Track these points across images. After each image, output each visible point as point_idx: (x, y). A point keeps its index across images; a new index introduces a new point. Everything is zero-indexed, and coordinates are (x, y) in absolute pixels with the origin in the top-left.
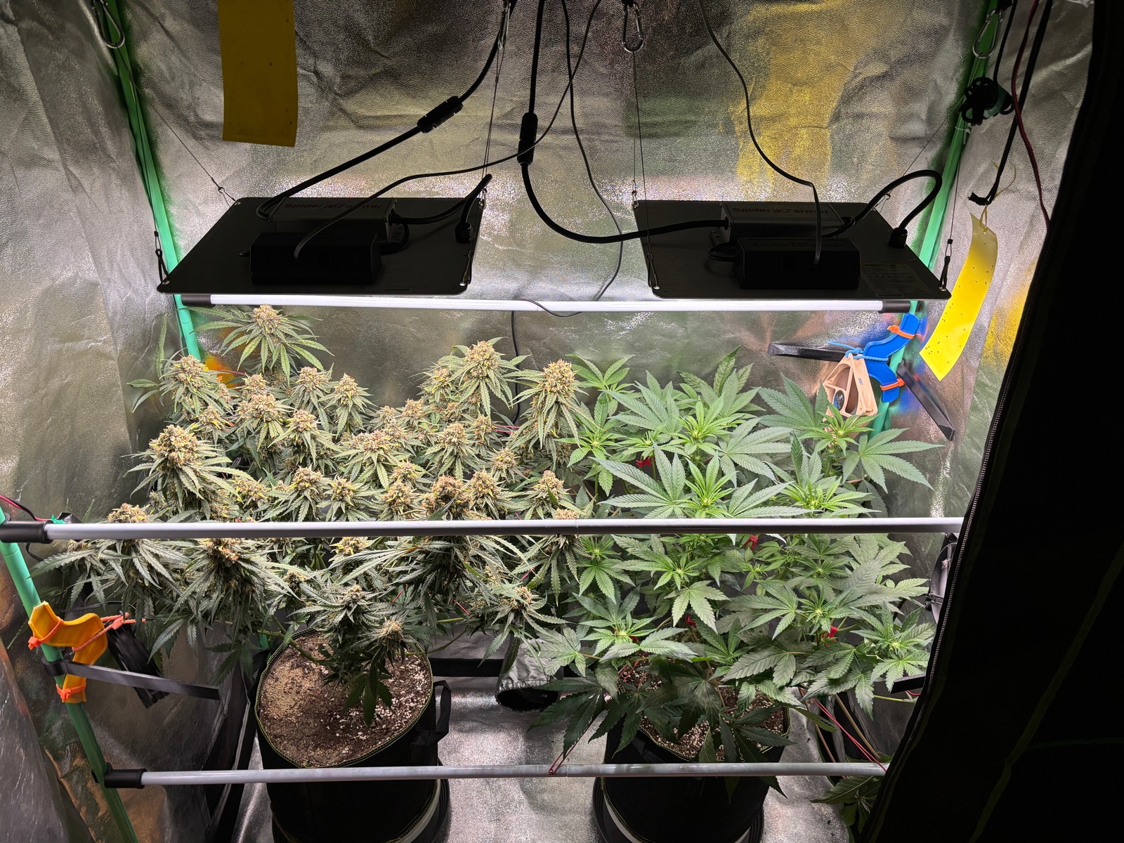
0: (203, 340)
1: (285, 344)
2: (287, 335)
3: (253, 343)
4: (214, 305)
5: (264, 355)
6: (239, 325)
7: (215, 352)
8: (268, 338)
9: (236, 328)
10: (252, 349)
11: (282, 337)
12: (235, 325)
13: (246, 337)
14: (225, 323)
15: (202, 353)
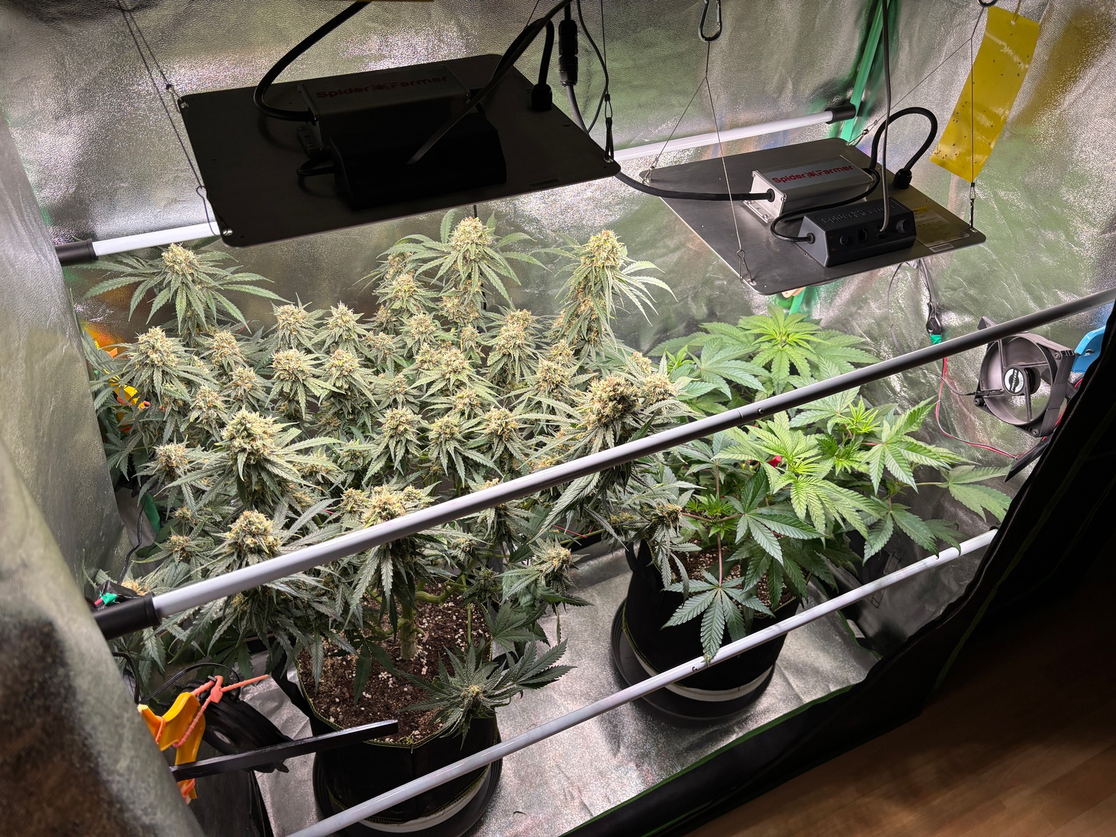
1: (214, 288)
2: (212, 276)
3: (179, 296)
6: (142, 279)
7: (98, 319)
9: (140, 283)
11: (207, 279)
12: (137, 279)
14: (122, 280)
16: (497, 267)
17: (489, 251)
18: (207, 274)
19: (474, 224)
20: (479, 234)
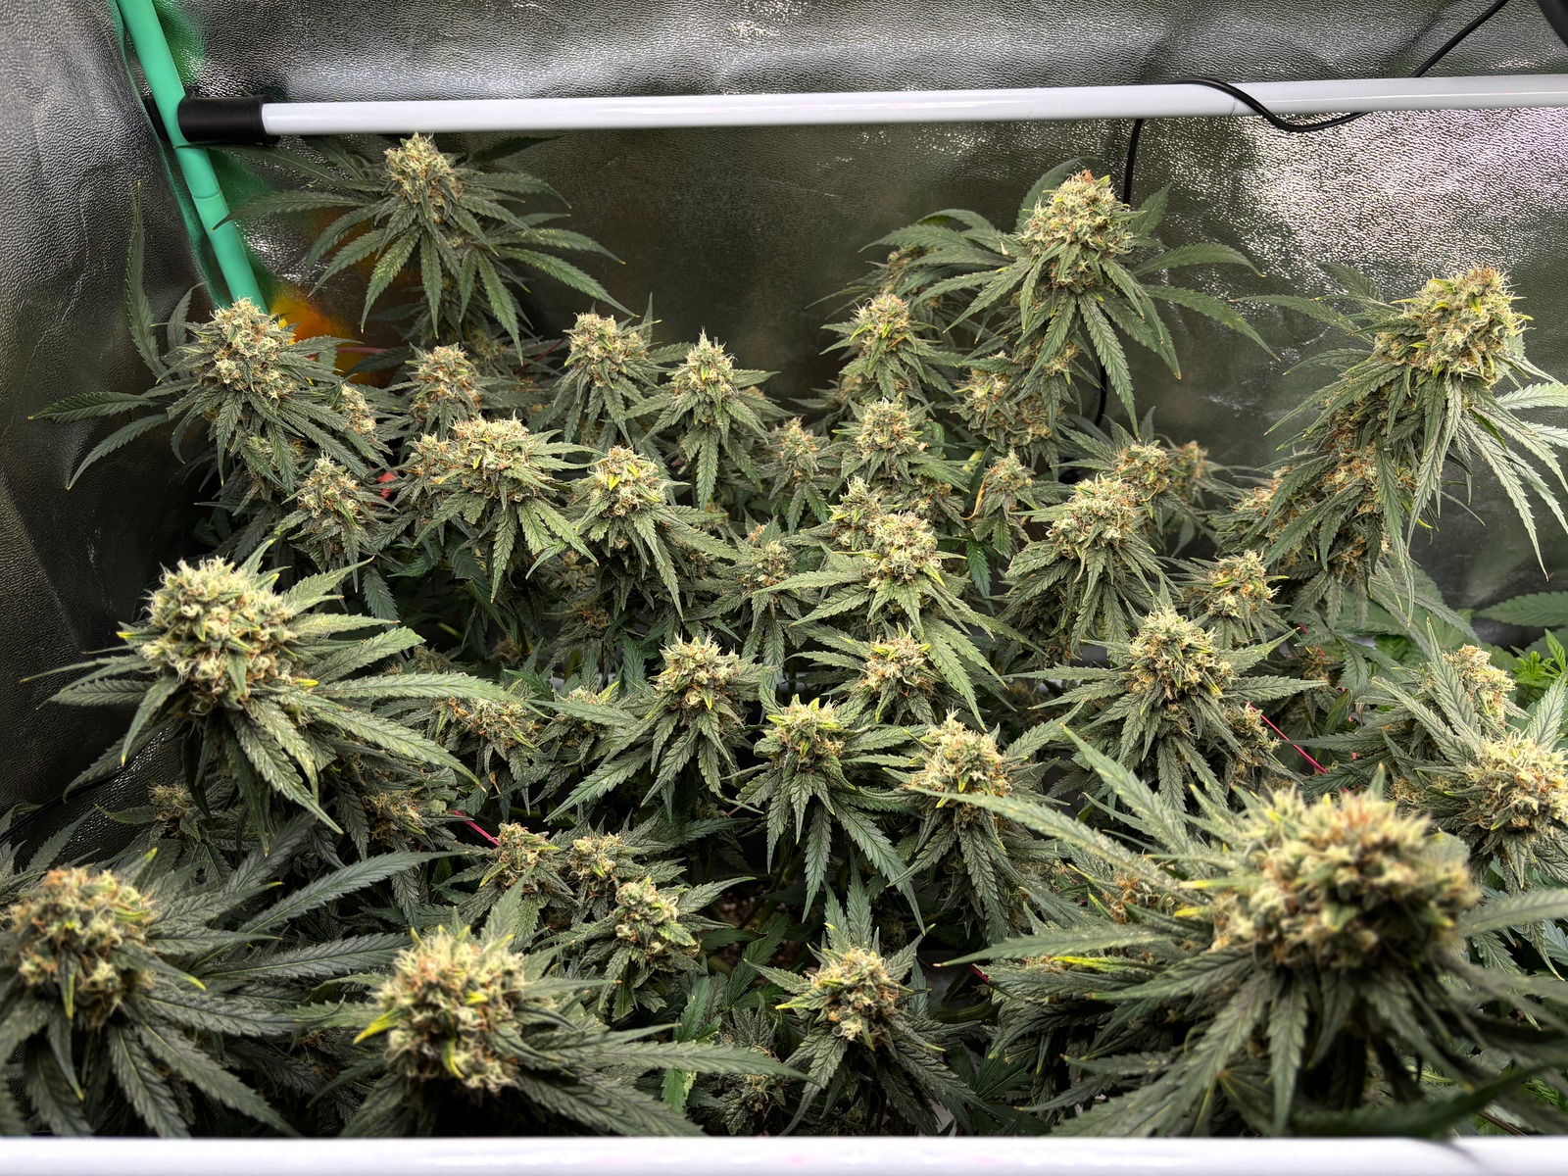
0: (263, 247)
1: (484, 249)
2: (486, 222)
3: (395, 250)
4: (275, 139)
5: (433, 287)
6: (350, 202)
7: (295, 277)
8: (439, 237)
9: (346, 209)
10: (398, 267)
11: (474, 227)
12: (341, 200)
13: (373, 235)
14: (314, 196)
15: (266, 284)
16: (1126, 318)
17: (1116, 272)
18: (476, 215)
19: (1091, 191)
20: (1099, 220)
